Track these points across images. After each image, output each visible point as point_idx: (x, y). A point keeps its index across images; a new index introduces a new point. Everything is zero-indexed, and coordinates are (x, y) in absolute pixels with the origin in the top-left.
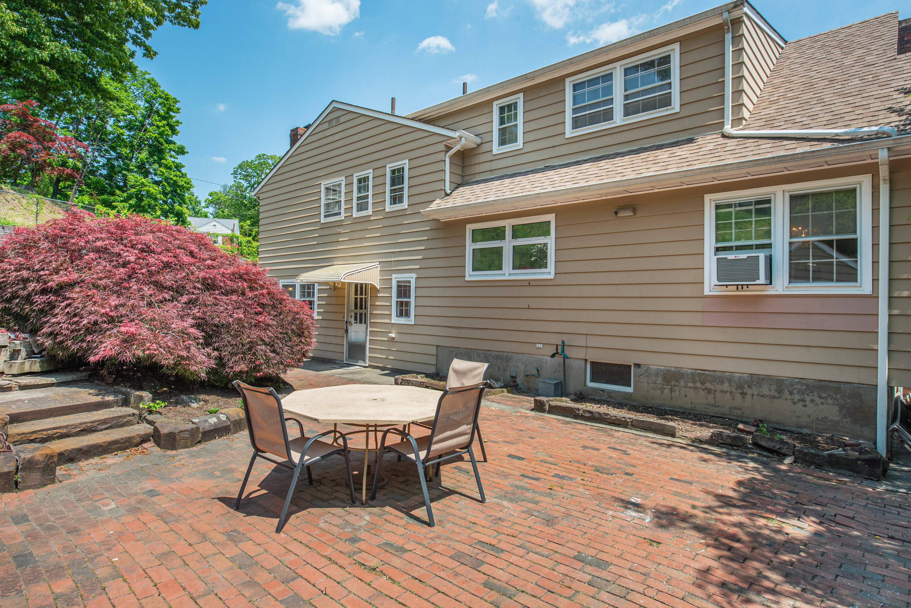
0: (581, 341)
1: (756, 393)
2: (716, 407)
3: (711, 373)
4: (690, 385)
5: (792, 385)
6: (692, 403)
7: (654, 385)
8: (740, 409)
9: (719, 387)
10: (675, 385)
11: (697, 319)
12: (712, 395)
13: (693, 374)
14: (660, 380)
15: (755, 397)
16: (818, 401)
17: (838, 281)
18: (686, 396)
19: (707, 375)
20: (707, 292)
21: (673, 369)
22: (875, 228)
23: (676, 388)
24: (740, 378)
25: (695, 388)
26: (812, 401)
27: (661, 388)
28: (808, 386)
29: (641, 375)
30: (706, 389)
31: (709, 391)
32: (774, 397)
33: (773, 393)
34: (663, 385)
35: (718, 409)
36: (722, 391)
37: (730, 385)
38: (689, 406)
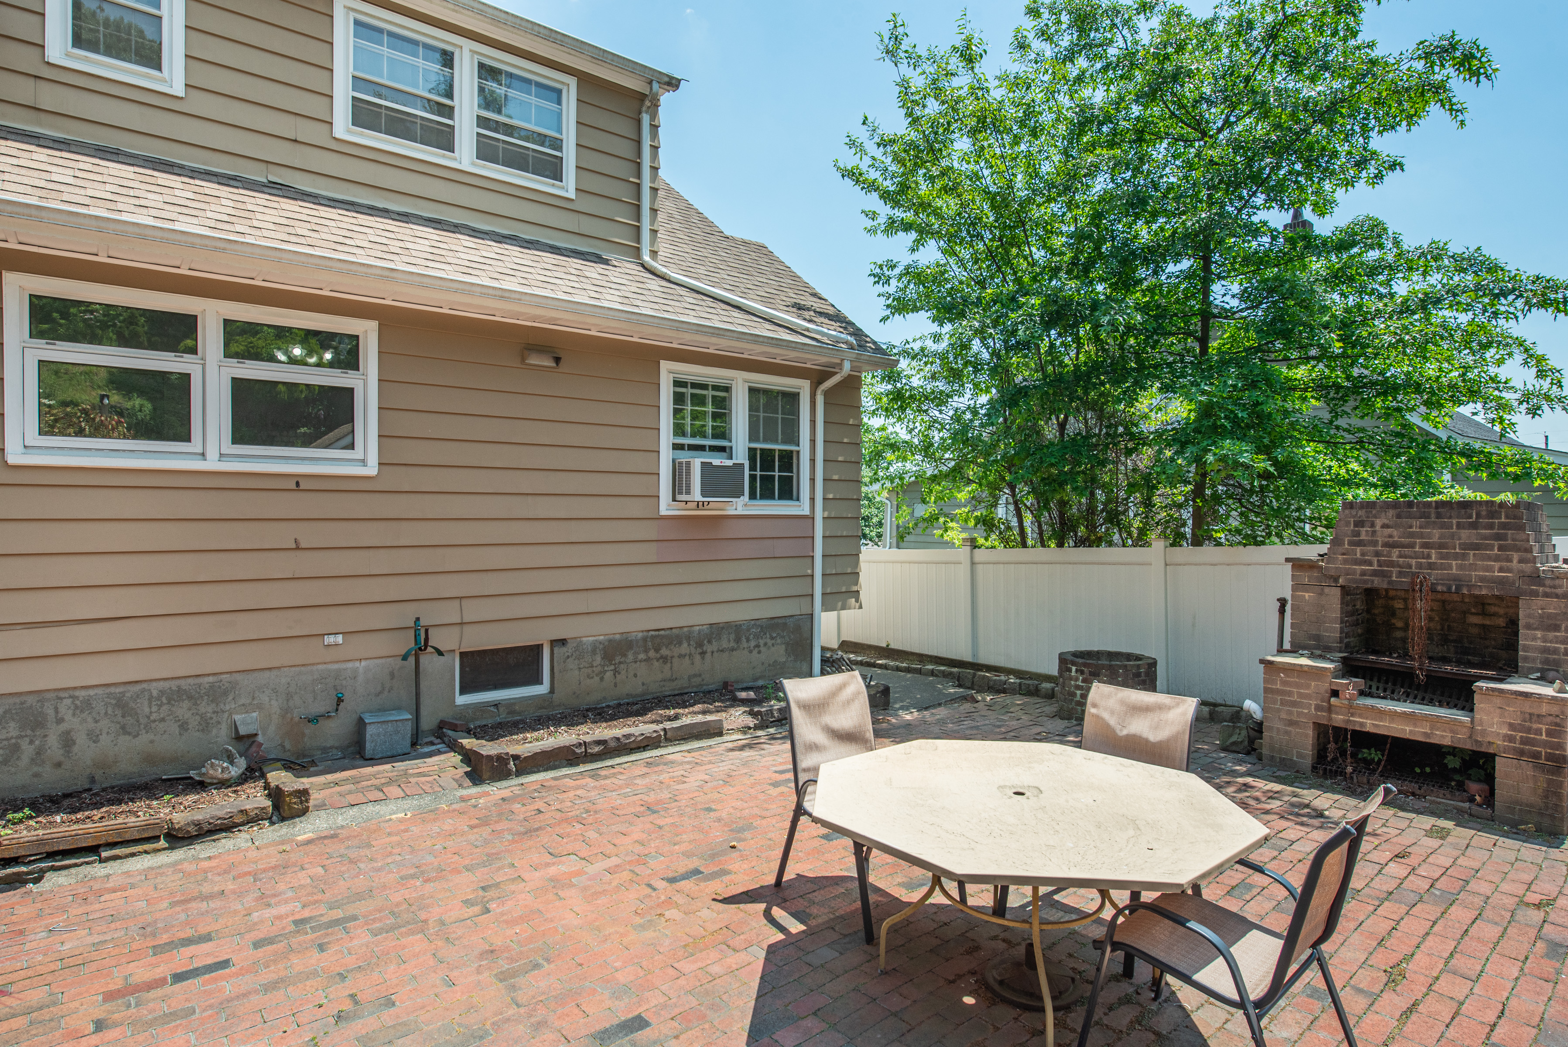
0: (450, 613)
1: (715, 649)
2: (673, 680)
3: (668, 632)
4: (642, 656)
5: (748, 630)
6: (643, 684)
7: (590, 670)
8: (700, 675)
9: (676, 651)
10: (620, 663)
11: (649, 553)
12: (669, 665)
13: (645, 639)
14: (598, 659)
15: (715, 654)
16: (770, 642)
17: (780, 498)
18: (635, 675)
19: (663, 636)
20: (664, 511)
21: (618, 637)
22: (813, 441)
23: (622, 666)
24: (699, 631)
25: (648, 660)
26: (765, 644)
27: (601, 672)
28: (762, 627)
29: (568, 657)
30: (662, 657)
31: (664, 659)
32: (733, 650)
33: (732, 644)
34: (604, 666)
35: (675, 683)
36: (681, 656)
37: (689, 645)
38: (640, 690)
